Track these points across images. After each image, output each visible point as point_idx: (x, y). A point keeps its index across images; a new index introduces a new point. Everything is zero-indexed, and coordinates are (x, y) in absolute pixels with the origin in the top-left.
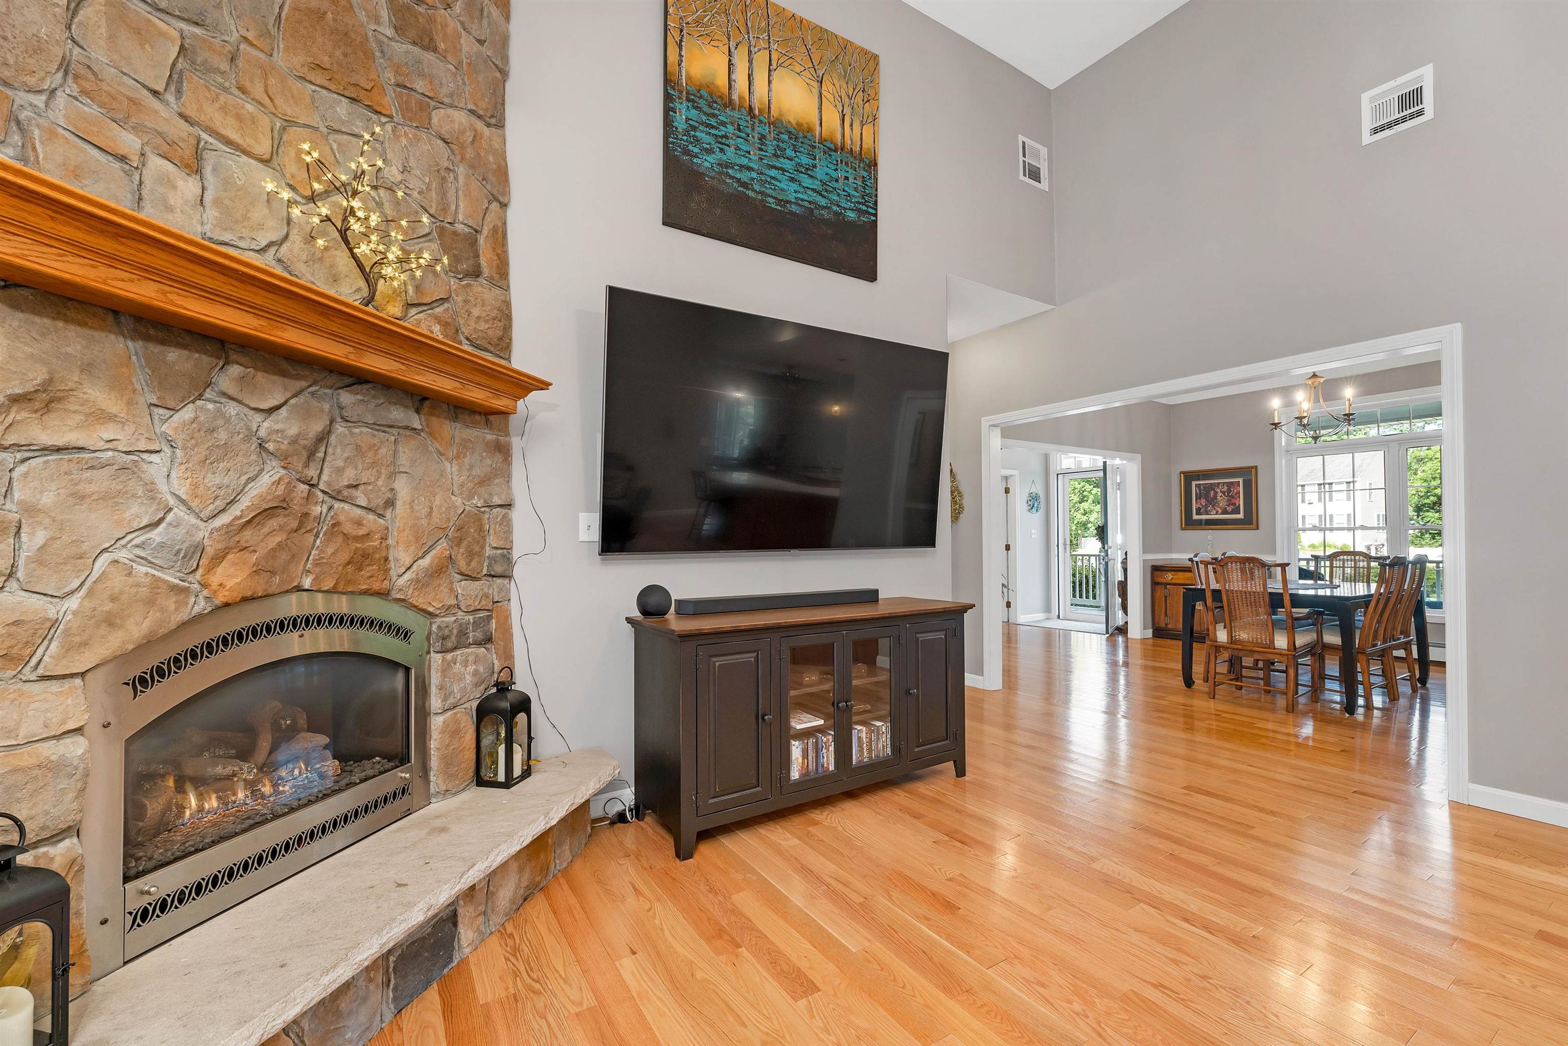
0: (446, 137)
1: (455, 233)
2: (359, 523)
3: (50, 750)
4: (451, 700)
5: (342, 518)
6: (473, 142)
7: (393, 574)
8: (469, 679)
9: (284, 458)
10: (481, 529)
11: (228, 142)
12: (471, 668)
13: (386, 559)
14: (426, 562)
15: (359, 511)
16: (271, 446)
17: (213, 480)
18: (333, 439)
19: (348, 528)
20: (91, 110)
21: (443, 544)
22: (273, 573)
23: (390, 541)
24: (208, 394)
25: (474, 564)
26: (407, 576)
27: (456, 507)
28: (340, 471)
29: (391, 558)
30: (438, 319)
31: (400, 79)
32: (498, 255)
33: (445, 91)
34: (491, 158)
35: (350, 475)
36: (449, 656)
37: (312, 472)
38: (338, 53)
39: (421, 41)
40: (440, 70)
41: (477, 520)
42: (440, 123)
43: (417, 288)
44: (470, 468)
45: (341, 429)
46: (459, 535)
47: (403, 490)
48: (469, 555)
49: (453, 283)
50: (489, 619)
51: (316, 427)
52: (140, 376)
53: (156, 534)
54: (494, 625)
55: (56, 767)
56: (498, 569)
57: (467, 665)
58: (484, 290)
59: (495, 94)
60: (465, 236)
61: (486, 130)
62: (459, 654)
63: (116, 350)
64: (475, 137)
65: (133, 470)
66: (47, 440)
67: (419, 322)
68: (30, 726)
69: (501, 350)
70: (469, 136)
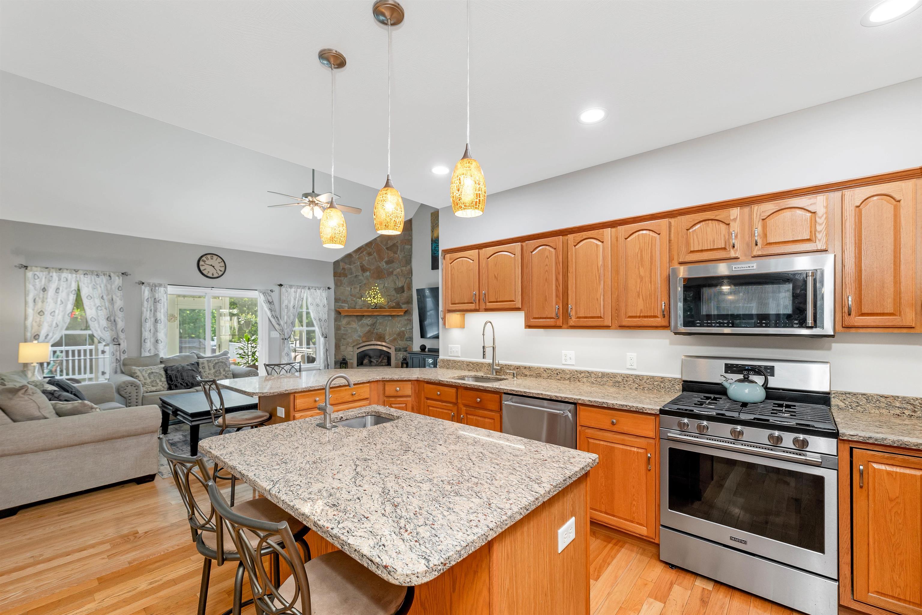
1: (398, 288)
2: (380, 333)
3: (350, 353)
4: (397, 358)
7: (386, 340)
8: (401, 356)
9: (370, 326)
10: (404, 333)
14: (391, 338)
15: (381, 331)
17: (363, 329)
18: (377, 323)
19: (378, 334)
21: (395, 335)
22: (369, 339)
23: (385, 335)
25: (402, 339)
26: (388, 340)
27: (398, 330)
29: (385, 337)
30: (394, 302)
31: (387, 271)
33: (396, 267)
34: (406, 272)
35: (378, 327)
36: (397, 352)
37: (374, 327)
38: (378, 275)
39: (391, 263)
40: (395, 265)
41: (403, 332)
42: (395, 273)
43: (390, 300)
44: (401, 324)
45: (378, 321)
46: (399, 334)
47: (388, 329)
48: (401, 337)
49: (398, 295)
50: (407, 348)
51: (374, 322)
52: (356, 320)
53: (357, 335)
54: (408, 349)
55: (350, 354)
56: (408, 340)
57: (401, 354)
58: (405, 295)
59: (407, 261)
60: (400, 287)
61: (405, 268)
62: (399, 352)
63: (355, 319)
64: (402, 271)
65: (356, 329)
66: (349, 327)
67: (391, 304)
68: (349, 350)
69: (409, 303)
70: (400, 271)
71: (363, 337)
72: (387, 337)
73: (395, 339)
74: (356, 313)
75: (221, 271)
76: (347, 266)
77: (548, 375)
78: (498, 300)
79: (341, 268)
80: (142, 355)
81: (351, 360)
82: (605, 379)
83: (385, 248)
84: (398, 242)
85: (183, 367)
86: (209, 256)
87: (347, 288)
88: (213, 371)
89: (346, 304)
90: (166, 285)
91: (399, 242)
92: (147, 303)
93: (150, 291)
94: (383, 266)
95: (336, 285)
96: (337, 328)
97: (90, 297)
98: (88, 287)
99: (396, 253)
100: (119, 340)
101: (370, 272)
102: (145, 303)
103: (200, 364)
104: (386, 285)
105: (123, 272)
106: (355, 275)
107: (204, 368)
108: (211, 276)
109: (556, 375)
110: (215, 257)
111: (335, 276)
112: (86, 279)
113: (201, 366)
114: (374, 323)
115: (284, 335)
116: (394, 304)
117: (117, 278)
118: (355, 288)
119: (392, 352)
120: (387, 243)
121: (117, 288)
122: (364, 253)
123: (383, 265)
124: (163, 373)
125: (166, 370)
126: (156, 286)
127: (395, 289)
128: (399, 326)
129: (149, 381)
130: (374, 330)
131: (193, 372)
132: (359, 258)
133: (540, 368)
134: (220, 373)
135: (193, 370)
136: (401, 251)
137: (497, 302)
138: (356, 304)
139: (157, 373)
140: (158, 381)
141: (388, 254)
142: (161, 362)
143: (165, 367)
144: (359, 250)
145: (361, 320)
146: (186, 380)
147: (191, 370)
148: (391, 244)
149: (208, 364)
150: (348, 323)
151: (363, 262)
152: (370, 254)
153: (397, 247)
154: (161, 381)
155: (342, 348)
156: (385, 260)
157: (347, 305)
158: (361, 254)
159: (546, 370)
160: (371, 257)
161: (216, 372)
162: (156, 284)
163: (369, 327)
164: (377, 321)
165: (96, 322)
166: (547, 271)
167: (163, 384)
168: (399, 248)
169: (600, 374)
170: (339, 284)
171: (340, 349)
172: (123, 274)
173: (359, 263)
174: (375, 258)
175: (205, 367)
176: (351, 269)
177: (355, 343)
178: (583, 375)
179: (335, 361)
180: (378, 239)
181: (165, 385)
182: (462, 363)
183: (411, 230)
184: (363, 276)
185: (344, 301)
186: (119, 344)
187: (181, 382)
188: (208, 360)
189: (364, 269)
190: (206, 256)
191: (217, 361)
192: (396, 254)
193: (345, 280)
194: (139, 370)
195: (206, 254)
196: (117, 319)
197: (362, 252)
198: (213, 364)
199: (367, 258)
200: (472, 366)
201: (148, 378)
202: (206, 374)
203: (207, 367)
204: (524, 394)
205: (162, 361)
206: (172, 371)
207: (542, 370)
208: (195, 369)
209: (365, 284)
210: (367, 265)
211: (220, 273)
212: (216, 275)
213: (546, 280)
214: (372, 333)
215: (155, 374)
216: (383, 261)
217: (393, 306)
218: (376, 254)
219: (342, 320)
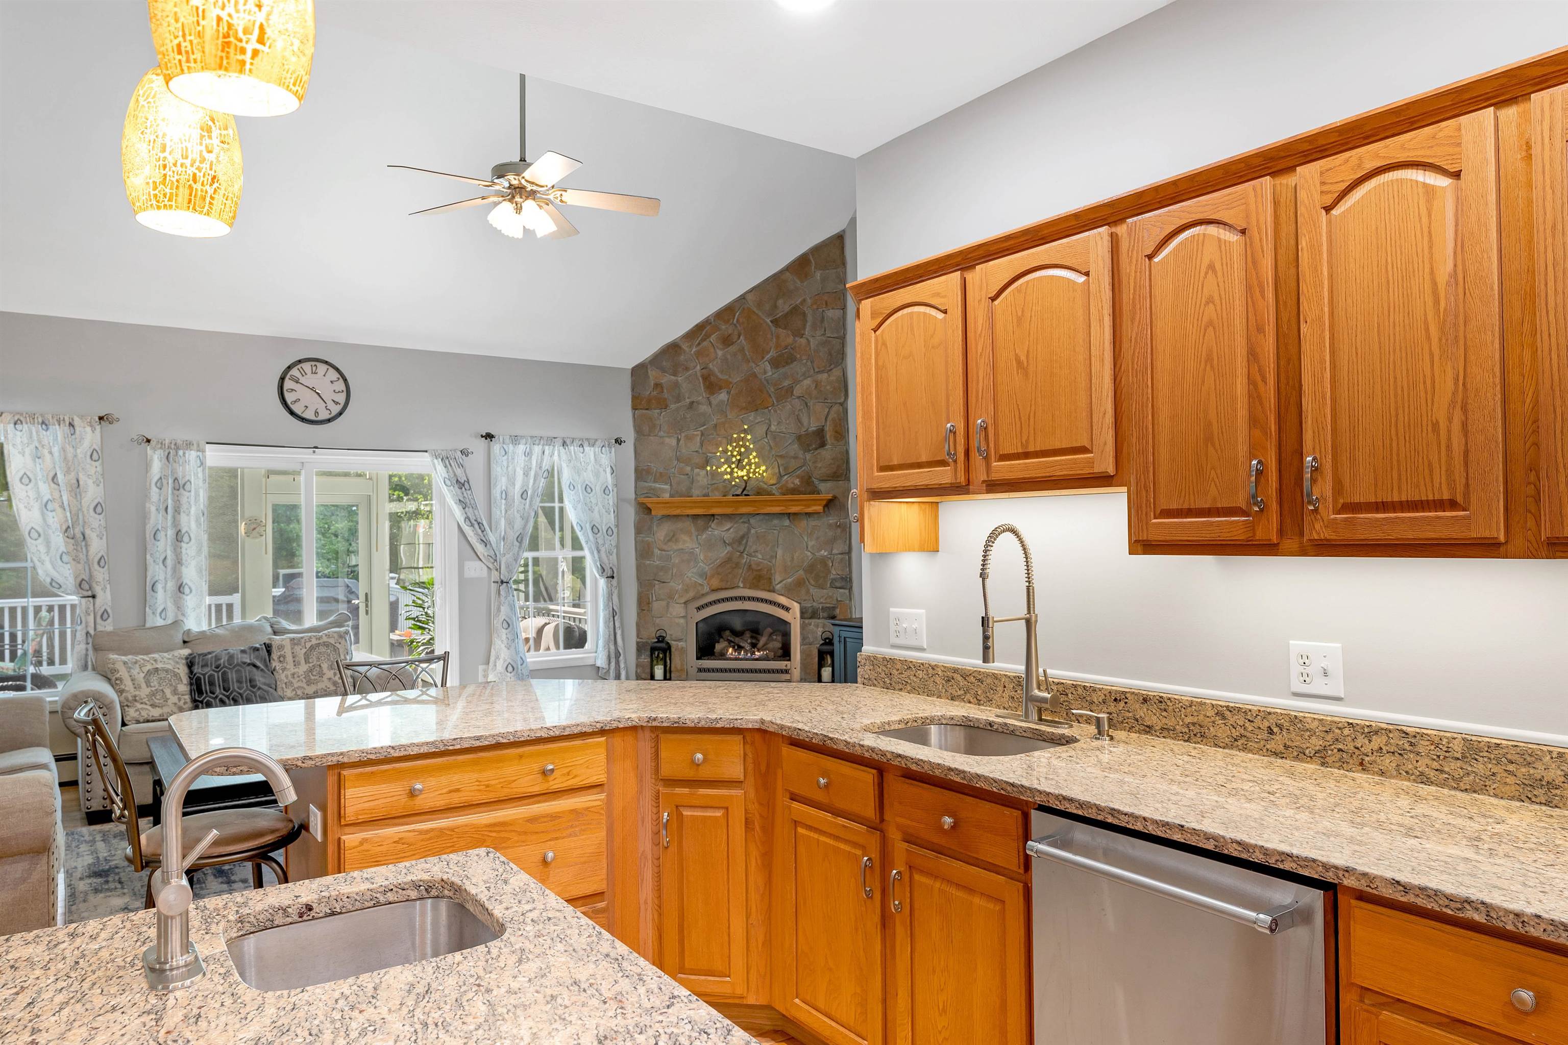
0: (801, 395)
1: (808, 434)
2: (758, 564)
3: (677, 620)
4: (807, 641)
5: (753, 563)
7: (774, 584)
8: (819, 633)
9: (731, 544)
10: (826, 565)
12: (819, 629)
14: (789, 580)
16: (727, 542)
17: (711, 554)
18: (750, 535)
19: (754, 566)
21: (801, 572)
22: (728, 581)
23: (773, 571)
24: (708, 530)
25: (819, 581)
26: (780, 585)
27: (808, 557)
28: (751, 547)
29: (773, 578)
30: (798, 477)
31: (777, 387)
33: (800, 375)
34: (828, 387)
35: (754, 547)
36: (807, 621)
38: (749, 399)
39: (787, 363)
40: (797, 368)
41: (823, 561)
42: (797, 391)
43: (786, 469)
44: (818, 538)
45: (753, 531)
46: (810, 569)
47: (780, 553)
48: (817, 577)
49: (808, 456)
50: (834, 608)
51: (741, 533)
52: (693, 530)
53: (695, 570)
54: (838, 611)
55: (678, 624)
56: (838, 584)
57: (817, 626)
58: (827, 453)
59: (830, 354)
60: (814, 432)
61: (825, 375)
62: (813, 621)
63: (688, 524)
64: (817, 384)
65: (692, 553)
66: (675, 547)
67: (787, 482)
68: (674, 614)
69: (838, 477)
70: (813, 387)
71: (712, 576)
72: (777, 578)
73: (800, 583)
74: (691, 508)
75: (337, 403)
76: (666, 379)
77: (1235, 734)
78: (1031, 448)
79: (652, 383)
80: (148, 625)
81: (680, 640)
82: (1480, 768)
83: (768, 321)
84: (804, 300)
85: (231, 657)
86: (307, 366)
87: (667, 440)
88: (304, 668)
89: (666, 484)
90: (202, 443)
91: (809, 301)
92: (157, 490)
93: (164, 460)
94: (765, 373)
95: (638, 430)
96: (644, 552)
97: (26, 479)
98: (23, 453)
99: (799, 334)
100: (94, 585)
101: (728, 393)
102: (154, 490)
103: (274, 649)
104: (773, 428)
105: (101, 415)
106: (688, 400)
107: (281, 660)
108: (313, 418)
109: (1265, 735)
110: (322, 368)
111: (634, 408)
112: (18, 433)
113: (275, 655)
114: (743, 537)
115: (498, 570)
116: (797, 482)
117: (88, 429)
118: (689, 438)
119: (793, 617)
120: (775, 306)
121: (89, 454)
122: (713, 338)
123: (764, 369)
124: (183, 671)
125: (190, 665)
126: (177, 448)
127: (799, 437)
128: (811, 544)
129: (145, 691)
130: (741, 555)
131: (254, 669)
132: (699, 354)
133: (1201, 704)
134: (321, 674)
135: (255, 666)
136: (814, 327)
137: (1026, 455)
138: (692, 483)
139: (167, 671)
140: (168, 692)
141: (778, 337)
142: (185, 642)
143: (190, 655)
144: (699, 331)
145: (706, 528)
146: (234, 690)
147: (249, 664)
148: (787, 308)
149: (292, 649)
150: (672, 538)
151: (711, 366)
152: (727, 341)
153: (804, 314)
154: (175, 692)
155: (657, 606)
156: (768, 356)
157: (667, 487)
158: (705, 343)
159: (1223, 712)
160: (733, 349)
161: (311, 671)
162: (179, 442)
163: (729, 548)
164: (749, 530)
165: (40, 540)
166: (1211, 323)
167: (179, 699)
168: (810, 318)
169: (1457, 747)
170: (646, 429)
171: (650, 610)
172: (101, 418)
173: (698, 367)
174: (742, 350)
175: (284, 657)
176: (676, 385)
177: (691, 594)
178: (1377, 741)
179: (638, 643)
180: (750, 297)
181: (185, 703)
183: (844, 264)
184: (710, 404)
185: (662, 477)
186: (94, 597)
187: (220, 696)
188: (292, 640)
189: (711, 385)
190: (299, 366)
191: (314, 642)
192: (802, 336)
193: (662, 418)
194: (125, 663)
195: (300, 361)
196: (88, 532)
197: (707, 336)
198: (304, 650)
199: (720, 353)
200: (962, 683)
201: (144, 685)
202: (287, 677)
203: (289, 658)
204: (1110, 820)
205: (186, 640)
206: (205, 665)
207: (1210, 713)
208: (258, 664)
209: (716, 426)
210: (722, 372)
211: (336, 409)
212: (324, 415)
213: (1209, 359)
214: (737, 565)
215: (163, 675)
216: (763, 358)
217: (792, 486)
218: (746, 339)
219: (655, 528)
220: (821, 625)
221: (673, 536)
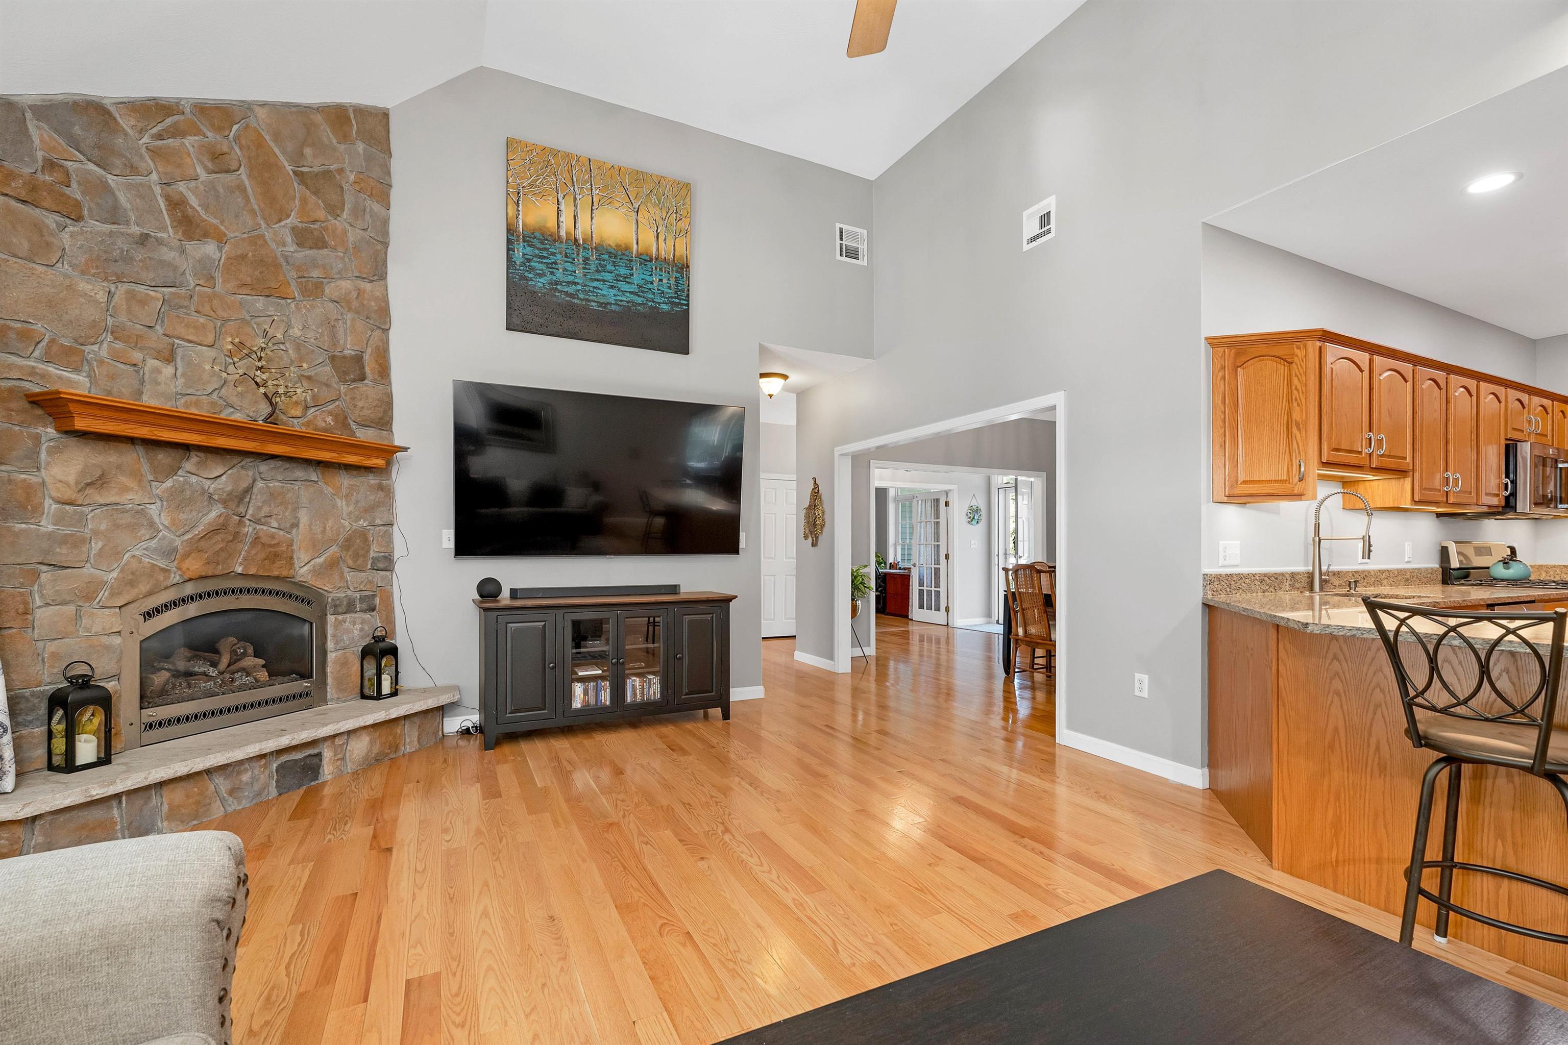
0: (336, 299)
1: (344, 357)
2: (273, 537)
4: (342, 644)
5: (261, 534)
6: (357, 297)
7: (297, 566)
8: (356, 632)
9: (224, 503)
10: (366, 540)
11: (189, 341)
12: (358, 626)
13: (292, 558)
14: (320, 560)
15: (273, 530)
16: (216, 497)
17: (182, 516)
18: (255, 490)
19: (264, 540)
20: (119, 345)
21: (334, 549)
22: (218, 564)
23: (295, 547)
24: (180, 472)
25: (359, 562)
26: (306, 568)
27: (344, 527)
28: (259, 508)
29: (295, 557)
30: (330, 413)
31: (300, 274)
32: (380, 365)
33: (335, 271)
34: (373, 304)
35: (266, 510)
36: (340, 617)
37: (242, 509)
38: (257, 273)
39: (315, 245)
40: (331, 259)
41: (363, 535)
42: (331, 292)
43: (314, 397)
44: (357, 502)
45: (260, 484)
46: (347, 544)
47: (304, 518)
48: (356, 556)
49: (343, 388)
50: (371, 597)
51: (244, 485)
52: (145, 468)
53: (153, 543)
54: (377, 601)
55: (108, 648)
56: (381, 565)
57: (354, 624)
58: (368, 389)
59: (371, 260)
60: (352, 357)
61: (367, 287)
62: (348, 617)
63: (133, 457)
64: (359, 294)
65: (142, 513)
66: (102, 501)
67: (315, 417)
68: (97, 628)
69: (382, 425)
70: (354, 294)
71: (187, 555)
72: (301, 556)
73: (333, 564)
76: (77, 162)
79: (39, 154)
81: (107, 677)
83: (289, 169)
84: (340, 170)
87: (83, 286)
89: (77, 370)
91: (350, 176)
94: (283, 244)
96: (13, 504)
99: (334, 210)
101: (219, 249)
104: (295, 331)
106: (134, 227)
114: (243, 492)
116: (331, 420)
118: (135, 299)
120: (300, 153)
122: (189, 140)
123: (282, 238)
127: (333, 359)
128: (346, 509)
130: (241, 521)
132: (154, 152)
136: (353, 214)
138: (143, 382)
141: (303, 200)
144: (161, 113)
145: (173, 468)
148: (317, 167)
150: (93, 480)
151: (183, 186)
152: (217, 160)
153: (341, 189)
156: (288, 222)
158: (170, 140)
160: (225, 178)
164: (254, 481)
168: (348, 198)
170: (25, 242)
171: (28, 624)
173: (156, 176)
174: (242, 189)
176: (104, 186)
177: (136, 587)
180: (260, 114)
182: (1253, 578)
184: (185, 252)
185: (66, 356)
189: (186, 221)
192: (337, 216)
197: (175, 131)
199: (202, 174)
209: (193, 295)
210: (206, 208)
214: (238, 536)
216: (280, 221)
217: (324, 425)
218: (250, 176)
219: (43, 456)
220: (358, 621)
221: (101, 477)
